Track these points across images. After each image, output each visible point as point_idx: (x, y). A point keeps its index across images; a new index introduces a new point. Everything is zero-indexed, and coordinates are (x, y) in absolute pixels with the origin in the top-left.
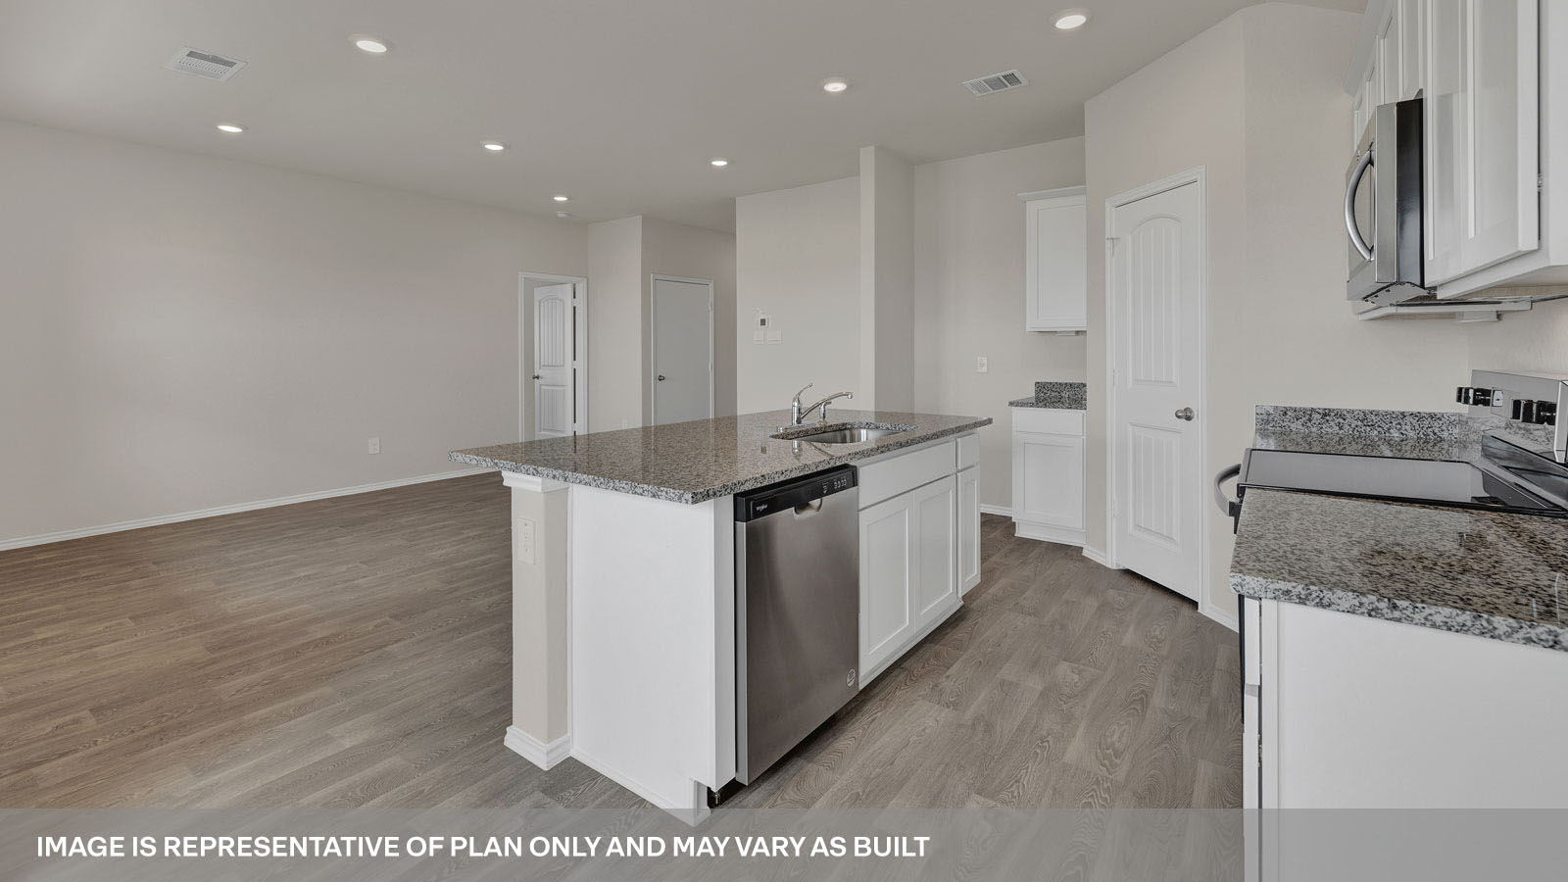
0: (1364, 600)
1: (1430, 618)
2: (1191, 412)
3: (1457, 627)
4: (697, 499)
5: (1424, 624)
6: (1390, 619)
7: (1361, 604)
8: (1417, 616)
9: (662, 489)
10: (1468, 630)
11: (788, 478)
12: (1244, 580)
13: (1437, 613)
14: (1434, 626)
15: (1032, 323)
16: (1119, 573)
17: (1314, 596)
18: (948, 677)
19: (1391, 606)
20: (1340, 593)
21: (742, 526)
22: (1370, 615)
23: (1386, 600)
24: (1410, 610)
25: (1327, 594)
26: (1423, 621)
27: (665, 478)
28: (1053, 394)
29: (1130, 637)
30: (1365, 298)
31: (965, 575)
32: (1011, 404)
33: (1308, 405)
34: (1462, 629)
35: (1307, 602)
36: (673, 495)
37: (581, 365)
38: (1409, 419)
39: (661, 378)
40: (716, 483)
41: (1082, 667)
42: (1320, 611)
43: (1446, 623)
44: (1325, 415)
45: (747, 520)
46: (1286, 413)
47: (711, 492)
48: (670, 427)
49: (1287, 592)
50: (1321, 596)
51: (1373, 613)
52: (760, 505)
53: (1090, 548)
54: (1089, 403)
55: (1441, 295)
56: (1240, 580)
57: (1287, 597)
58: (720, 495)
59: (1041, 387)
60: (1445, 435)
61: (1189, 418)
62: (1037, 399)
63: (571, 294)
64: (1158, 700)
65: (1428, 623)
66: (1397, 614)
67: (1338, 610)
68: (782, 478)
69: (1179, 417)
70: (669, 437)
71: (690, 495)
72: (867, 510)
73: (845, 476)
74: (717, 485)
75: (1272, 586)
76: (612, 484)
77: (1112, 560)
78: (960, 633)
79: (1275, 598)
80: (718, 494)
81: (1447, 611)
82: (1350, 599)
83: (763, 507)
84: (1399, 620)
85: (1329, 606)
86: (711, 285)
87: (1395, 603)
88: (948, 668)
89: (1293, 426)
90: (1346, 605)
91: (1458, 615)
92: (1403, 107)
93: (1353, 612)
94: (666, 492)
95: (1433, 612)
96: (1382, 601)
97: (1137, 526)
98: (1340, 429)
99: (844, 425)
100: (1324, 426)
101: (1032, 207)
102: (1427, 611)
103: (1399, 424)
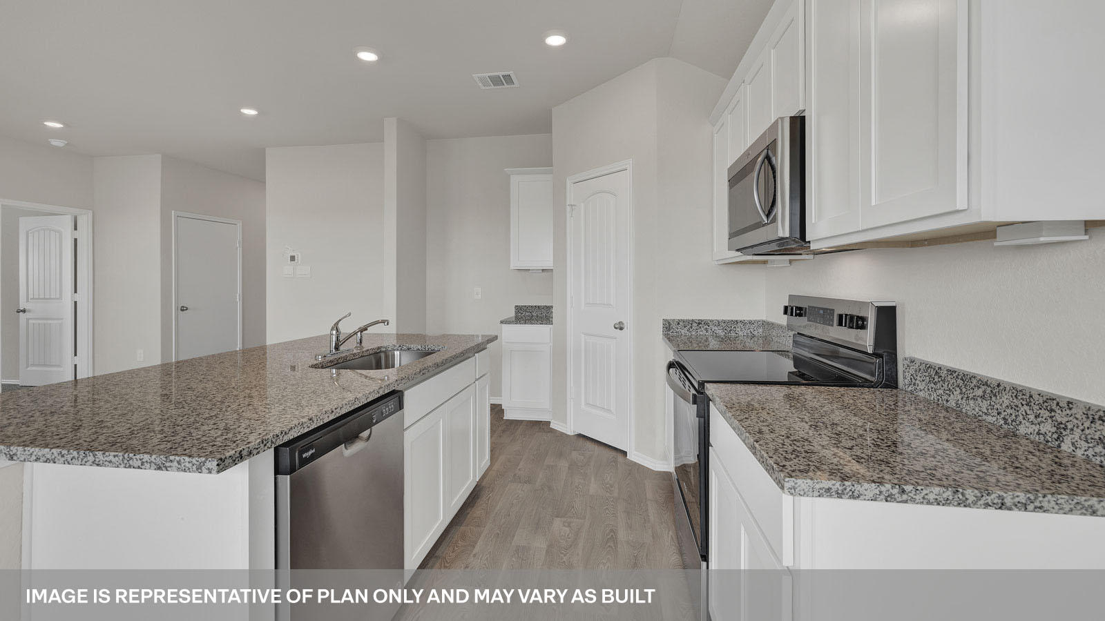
0: (883, 489)
1: (926, 497)
2: (623, 324)
3: (943, 502)
4: (223, 465)
5: (923, 502)
6: (900, 502)
7: (881, 492)
8: (917, 497)
9: (172, 458)
10: (951, 503)
11: (338, 415)
12: (796, 484)
13: (930, 492)
14: (929, 503)
15: (515, 264)
16: (575, 438)
17: (848, 490)
18: (475, 556)
19: (901, 491)
20: (866, 485)
21: (286, 480)
22: (887, 501)
23: (897, 487)
24: (914, 492)
25: (857, 487)
26: (922, 500)
27: (178, 438)
28: (527, 314)
29: (594, 487)
30: (738, 250)
31: (481, 461)
32: (502, 322)
33: (691, 318)
34: (947, 502)
35: (843, 496)
36: (189, 465)
37: (84, 297)
38: (739, 324)
39: (183, 309)
40: (252, 438)
41: (569, 520)
42: (852, 501)
43: (936, 499)
44: (699, 324)
45: (292, 471)
46: (679, 324)
47: (245, 453)
48: (192, 364)
49: (829, 490)
50: (853, 490)
51: (889, 499)
52: (307, 451)
53: (556, 422)
54: (554, 320)
55: (813, 247)
56: (793, 484)
57: (828, 494)
58: (258, 453)
59: (519, 309)
60: (756, 333)
61: (621, 329)
62: (516, 317)
63: (71, 225)
64: (622, 535)
65: (925, 501)
66: (905, 497)
67: (865, 500)
68: (332, 417)
69: (616, 328)
70: (188, 376)
71: (216, 463)
72: (412, 428)
73: (391, 404)
74: (254, 439)
75: (818, 486)
76: (91, 458)
77: (570, 429)
78: (477, 512)
79: (819, 496)
80: (255, 452)
81: (937, 490)
82: (872, 489)
83: (310, 452)
84: (906, 502)
85: (858, 497)
86: (240, 225)
87: (903, 489)
88: (474, 547)
89: (682, 331)
90: (870, 494)
91: (944, 492)
92: (793, 119)
93: (875, 500)
94: (179, 462)
95: (928, 492)
96: (895, 488)
97: (587, 404)
98: (707, 332)
99: (379, 348)
100: (699, 331)
101: (515, 179)
102: (925, 492)
103: (735, 327)
